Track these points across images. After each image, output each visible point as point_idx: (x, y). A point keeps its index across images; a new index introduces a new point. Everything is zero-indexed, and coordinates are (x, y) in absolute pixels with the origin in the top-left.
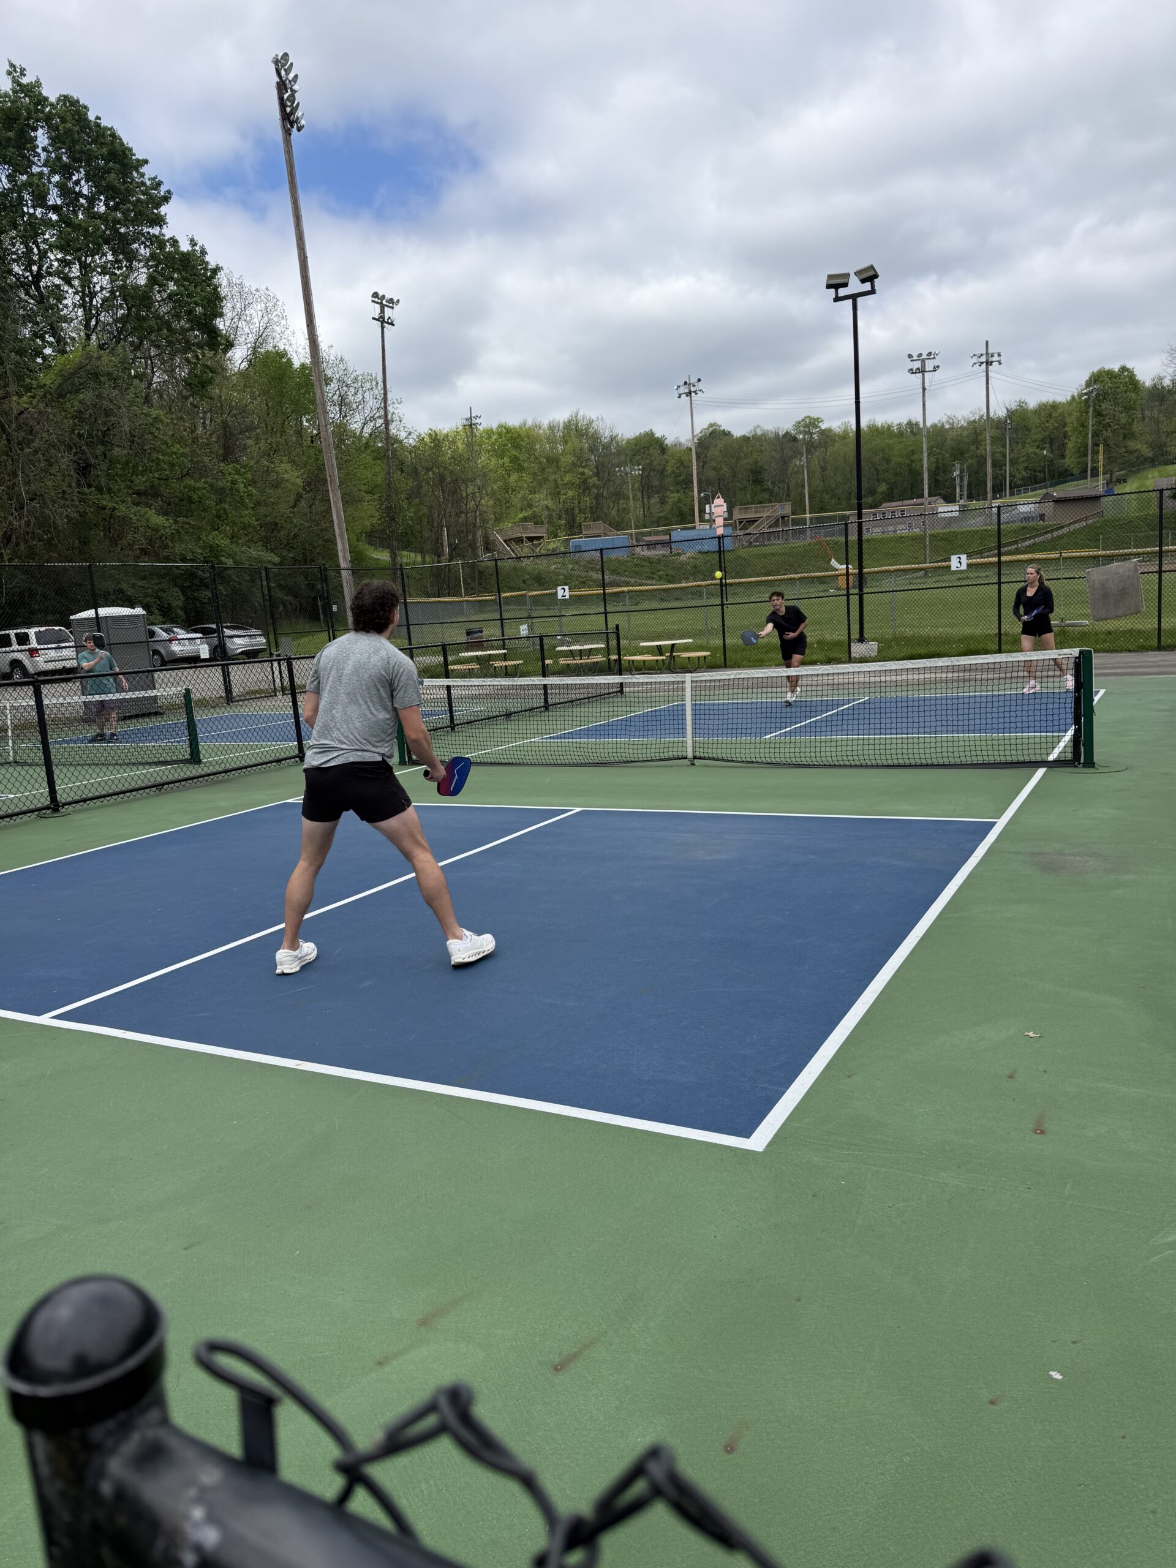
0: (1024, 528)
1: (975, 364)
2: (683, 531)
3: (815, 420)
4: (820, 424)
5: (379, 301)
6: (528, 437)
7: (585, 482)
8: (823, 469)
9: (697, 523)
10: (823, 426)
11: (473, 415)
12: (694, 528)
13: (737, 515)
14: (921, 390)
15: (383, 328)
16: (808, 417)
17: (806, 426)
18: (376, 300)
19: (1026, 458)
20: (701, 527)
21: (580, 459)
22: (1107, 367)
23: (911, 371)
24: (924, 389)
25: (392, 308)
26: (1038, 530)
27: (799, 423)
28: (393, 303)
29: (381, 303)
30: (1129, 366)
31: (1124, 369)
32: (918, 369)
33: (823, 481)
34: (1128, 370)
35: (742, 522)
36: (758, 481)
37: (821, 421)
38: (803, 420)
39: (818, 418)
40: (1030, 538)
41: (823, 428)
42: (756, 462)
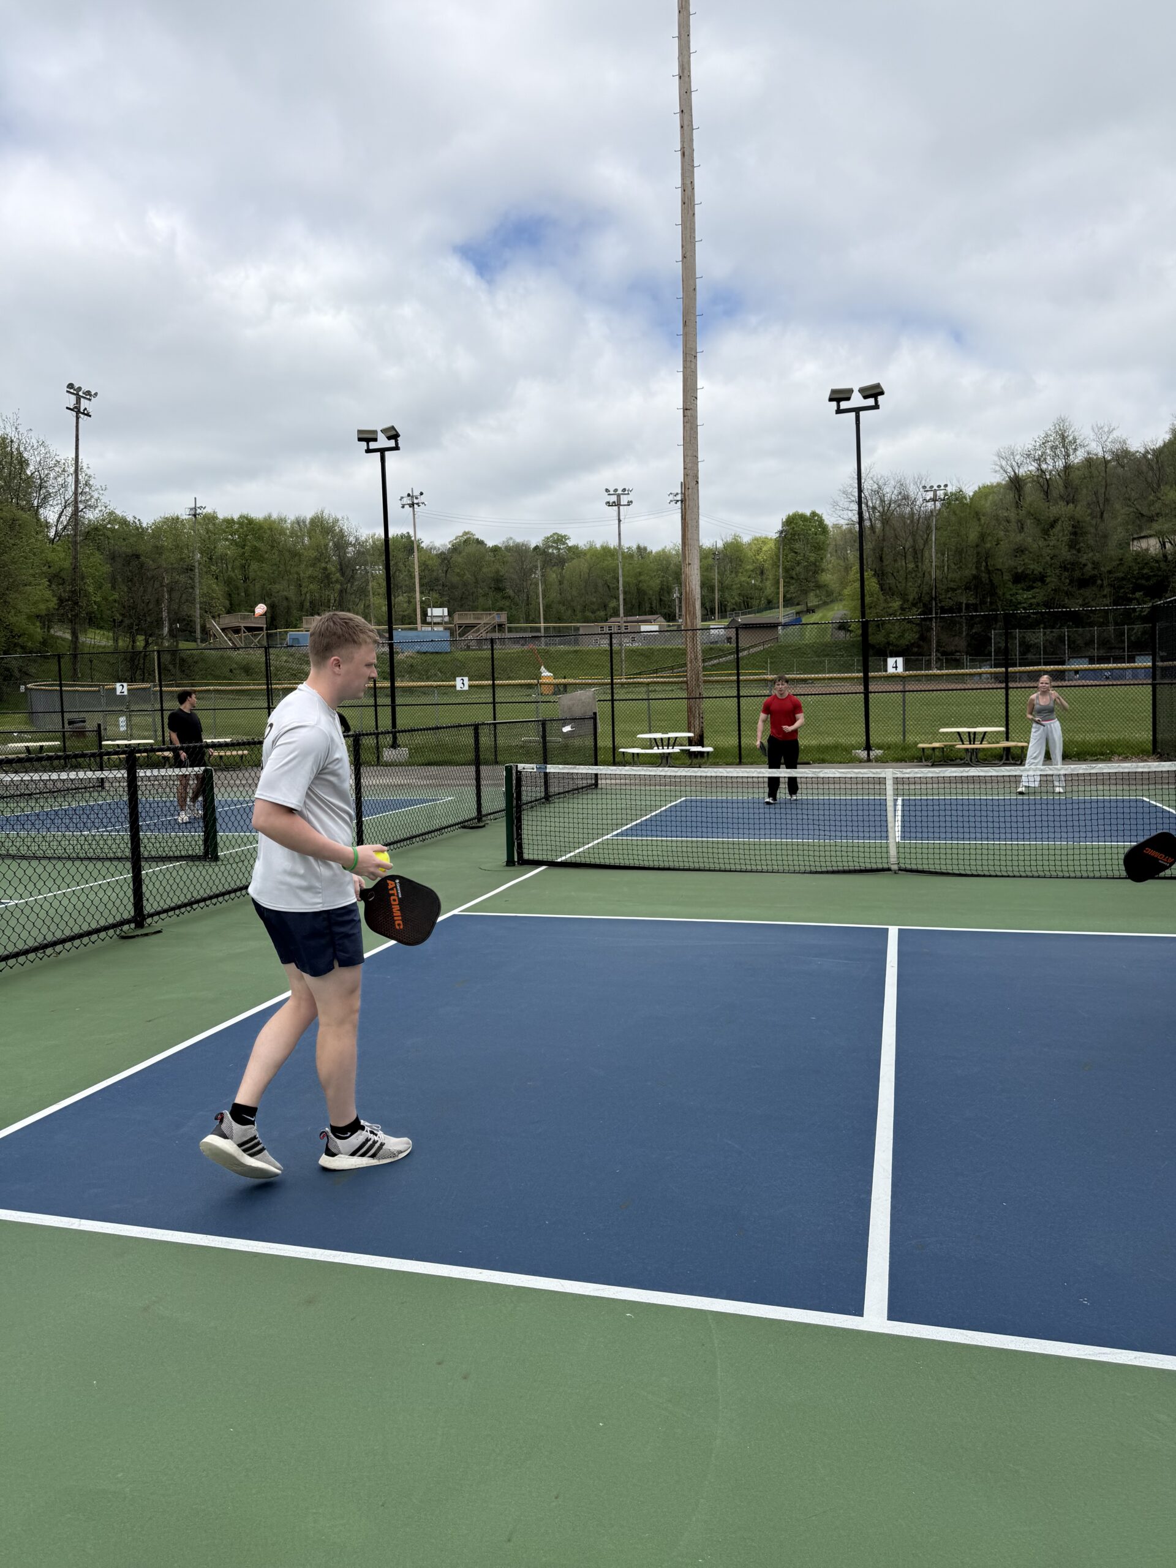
0: (711, 649)
1: (671, 501)
2: (403, 632)
3: (562, 537)
4: (567, 541)
5: (75, 392)
6: (271, 529)
7: (328, 577)
8: (561, 583)
9: (419, 625)
10: (570, 543)
11: (198, 506)
12: (416, 629)
13: (457, 620)
14: (617, 521)
15: (78, 418)
16: (556, 533)
17: (554, 542)
18: (72, 391)
19: (739, 585)
20: (423, 629)
21: (321, 556)
22: (800, 512)
23: (608, 503)
24: (619, 521)
25: (90, 400)
26: (722, 651)
27: (548, 538)
28: (91, 395)
29: (77, 394)
30: (818, 512)
31: (814, 514)
32: (614, 502)
33: (561, 594)
34: (817, 515)
35: (461, 627)
36: (499, 589)
37: (568, 539)
38: (551, 536)
39: (565, 536)
40: (716, 658)
41: (570, 545)
42: (497, 572)
